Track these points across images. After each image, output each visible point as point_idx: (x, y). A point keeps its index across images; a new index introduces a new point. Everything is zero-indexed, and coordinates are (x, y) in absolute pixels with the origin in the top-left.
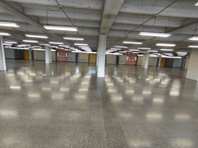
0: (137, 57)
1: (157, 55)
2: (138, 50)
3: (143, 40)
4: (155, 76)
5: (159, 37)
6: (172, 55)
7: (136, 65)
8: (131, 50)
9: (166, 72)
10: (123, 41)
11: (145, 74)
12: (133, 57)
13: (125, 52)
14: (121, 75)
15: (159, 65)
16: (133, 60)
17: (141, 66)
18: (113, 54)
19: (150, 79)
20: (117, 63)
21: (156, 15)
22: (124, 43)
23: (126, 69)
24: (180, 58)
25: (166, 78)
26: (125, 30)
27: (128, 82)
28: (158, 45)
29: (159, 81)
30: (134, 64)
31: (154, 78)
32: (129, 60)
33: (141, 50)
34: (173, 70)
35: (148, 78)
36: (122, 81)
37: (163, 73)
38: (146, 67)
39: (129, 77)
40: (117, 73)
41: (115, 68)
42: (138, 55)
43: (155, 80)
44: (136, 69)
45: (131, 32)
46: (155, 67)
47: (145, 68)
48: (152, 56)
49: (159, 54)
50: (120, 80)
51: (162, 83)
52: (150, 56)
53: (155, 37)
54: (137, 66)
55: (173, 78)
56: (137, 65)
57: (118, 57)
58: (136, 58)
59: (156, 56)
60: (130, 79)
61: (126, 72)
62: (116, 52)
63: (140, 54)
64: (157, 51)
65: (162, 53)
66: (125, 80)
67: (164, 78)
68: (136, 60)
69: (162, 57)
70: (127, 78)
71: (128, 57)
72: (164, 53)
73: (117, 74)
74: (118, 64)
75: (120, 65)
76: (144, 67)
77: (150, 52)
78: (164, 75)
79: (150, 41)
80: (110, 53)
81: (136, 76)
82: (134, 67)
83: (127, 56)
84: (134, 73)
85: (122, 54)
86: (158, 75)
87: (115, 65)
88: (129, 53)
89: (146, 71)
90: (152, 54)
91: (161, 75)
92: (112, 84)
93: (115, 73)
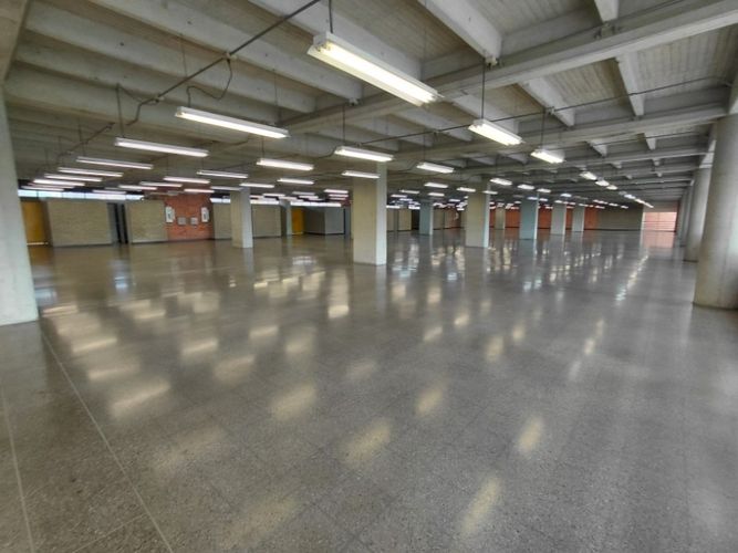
0: (210, 206)
1: (277, 198)
2: (206, 182)
3: (215, 142)
4: (284, 269)
5: (262, 137)
6: (316, 198)
7: (212, 239)
8: (174, 181)
9: (311, 252)
10: (113, 138)
11: (249, 267)
12: (192, 209)
13: (151, 186)
14: (149, 290)
15: (289, 231)
16: (195, 220)
17: (230, 239)
18: (89, 196)
19: (270, 283)
20: (122, 238)
21: (232, 53)
22: (121, 144)
23: (174, 260)
24: (338, 205)
25: (315, 269)
26: (117, 89)
27: (188, 310)
28: (264, 163)
29: (297, 284)
30: (203, 234)
31: (282, 277)
32: (176, 221)
33: (215, 181)
34: (328, 242)
35: (261, 280)
36: (160, 313)
37: (304, 255)
38: (248, 242)
39: (189, 289)
40: (129, 281)
41: (117, 264)
42: (213, 200)
43: (286, 281)
44: (214, 253)
45: (149, 100)
46: (279, 241)
47: (245, 246)
48: (262, 201)
49: (281, 196)
50: (145, 312)
51: (305, 287)
52: (253, 202)
53: (251, 137)
54: (218, 244)
55: (329, 265)
56: (214, 239)
57: (118, 211)
58: (204, 211)
59: (274, 202)
60: (197, 296)
61: (176, 272)
62: (102, 189)
63: (219, 195)
64: (271, 186)
65: (288, 190)
66: (173, 308)
67: (309, 270)
68: (210, 221)
69: (292, 204)
70: (182, 297)
71: (169, 210)
72: (295, 193)
73: (130, 288)
74: (127, 242)
75: (136, 247)
76: (241, 243)
77: (252, 188)
78: (308, 261)
79: (239, 147)
80: (67, 190)
81: (218, 282)
82: (204, 246)
83: (166, 205)
84: (209, 271)
85: (138, 197)
86: (290, 265)
87: (110, 250)
88: (170, 194)
89: (249, 258)
90: (260, 194)
91: (300, 261)
92: (109, 341)
93: (121, 286)
